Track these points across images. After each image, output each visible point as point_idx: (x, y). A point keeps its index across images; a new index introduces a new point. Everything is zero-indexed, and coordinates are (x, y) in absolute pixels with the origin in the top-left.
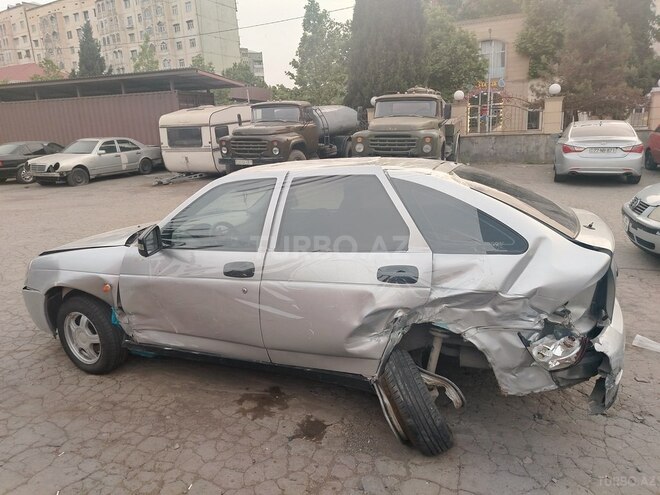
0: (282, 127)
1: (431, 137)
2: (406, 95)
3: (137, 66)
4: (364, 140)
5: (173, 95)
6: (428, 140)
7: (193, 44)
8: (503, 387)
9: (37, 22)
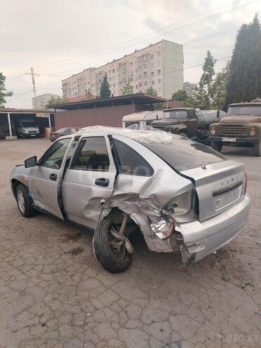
0: (176, 121)
1: (255, 127)
2: (251, 103)
3: (124, 93)
4: (216, 128)
5: (133, 106)
6: (253, 129)
7: (160, 82)
8: (149, 246)
9: (94, 76)
